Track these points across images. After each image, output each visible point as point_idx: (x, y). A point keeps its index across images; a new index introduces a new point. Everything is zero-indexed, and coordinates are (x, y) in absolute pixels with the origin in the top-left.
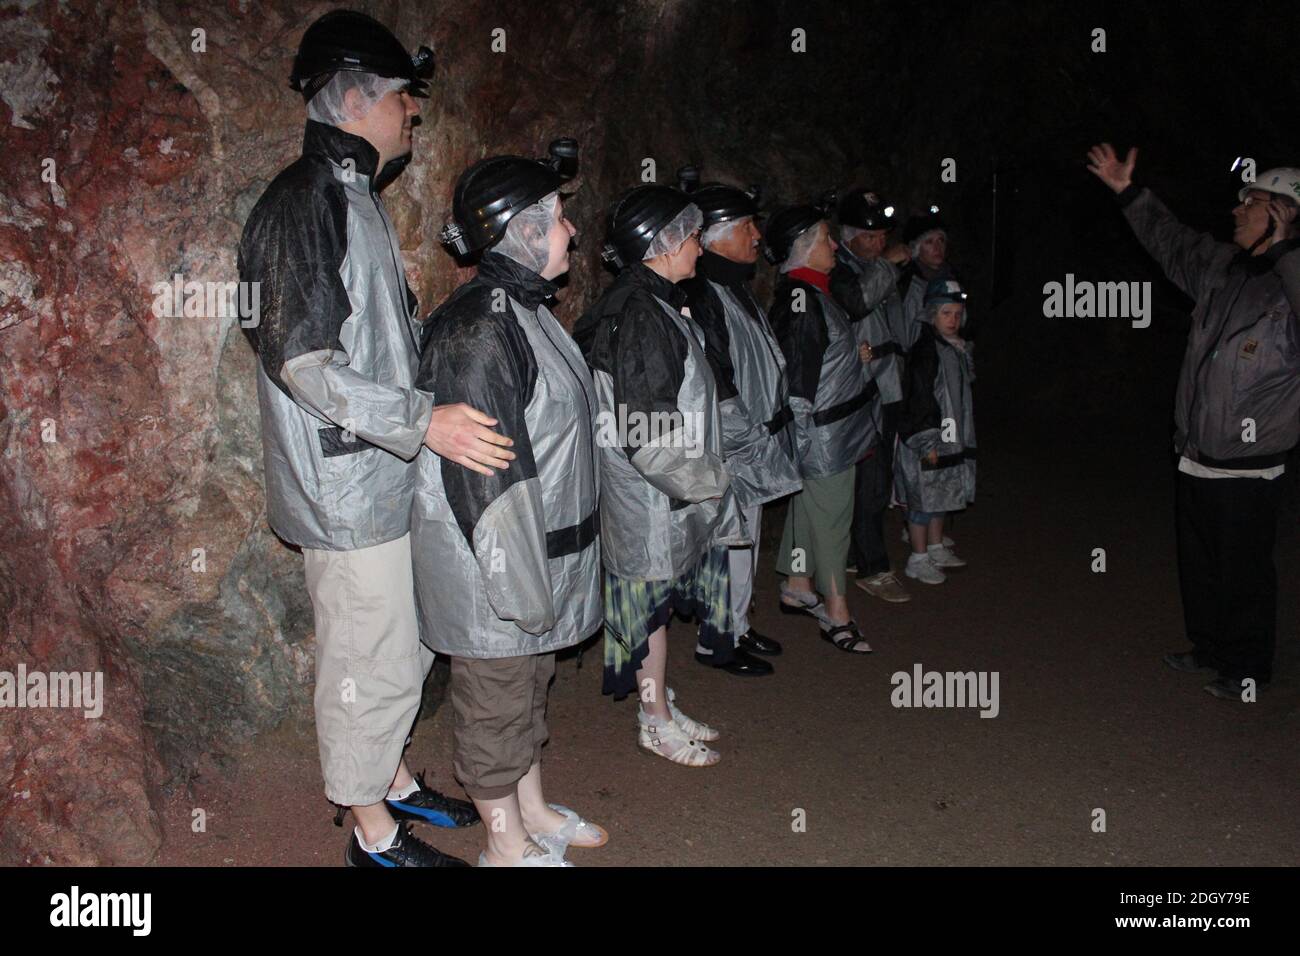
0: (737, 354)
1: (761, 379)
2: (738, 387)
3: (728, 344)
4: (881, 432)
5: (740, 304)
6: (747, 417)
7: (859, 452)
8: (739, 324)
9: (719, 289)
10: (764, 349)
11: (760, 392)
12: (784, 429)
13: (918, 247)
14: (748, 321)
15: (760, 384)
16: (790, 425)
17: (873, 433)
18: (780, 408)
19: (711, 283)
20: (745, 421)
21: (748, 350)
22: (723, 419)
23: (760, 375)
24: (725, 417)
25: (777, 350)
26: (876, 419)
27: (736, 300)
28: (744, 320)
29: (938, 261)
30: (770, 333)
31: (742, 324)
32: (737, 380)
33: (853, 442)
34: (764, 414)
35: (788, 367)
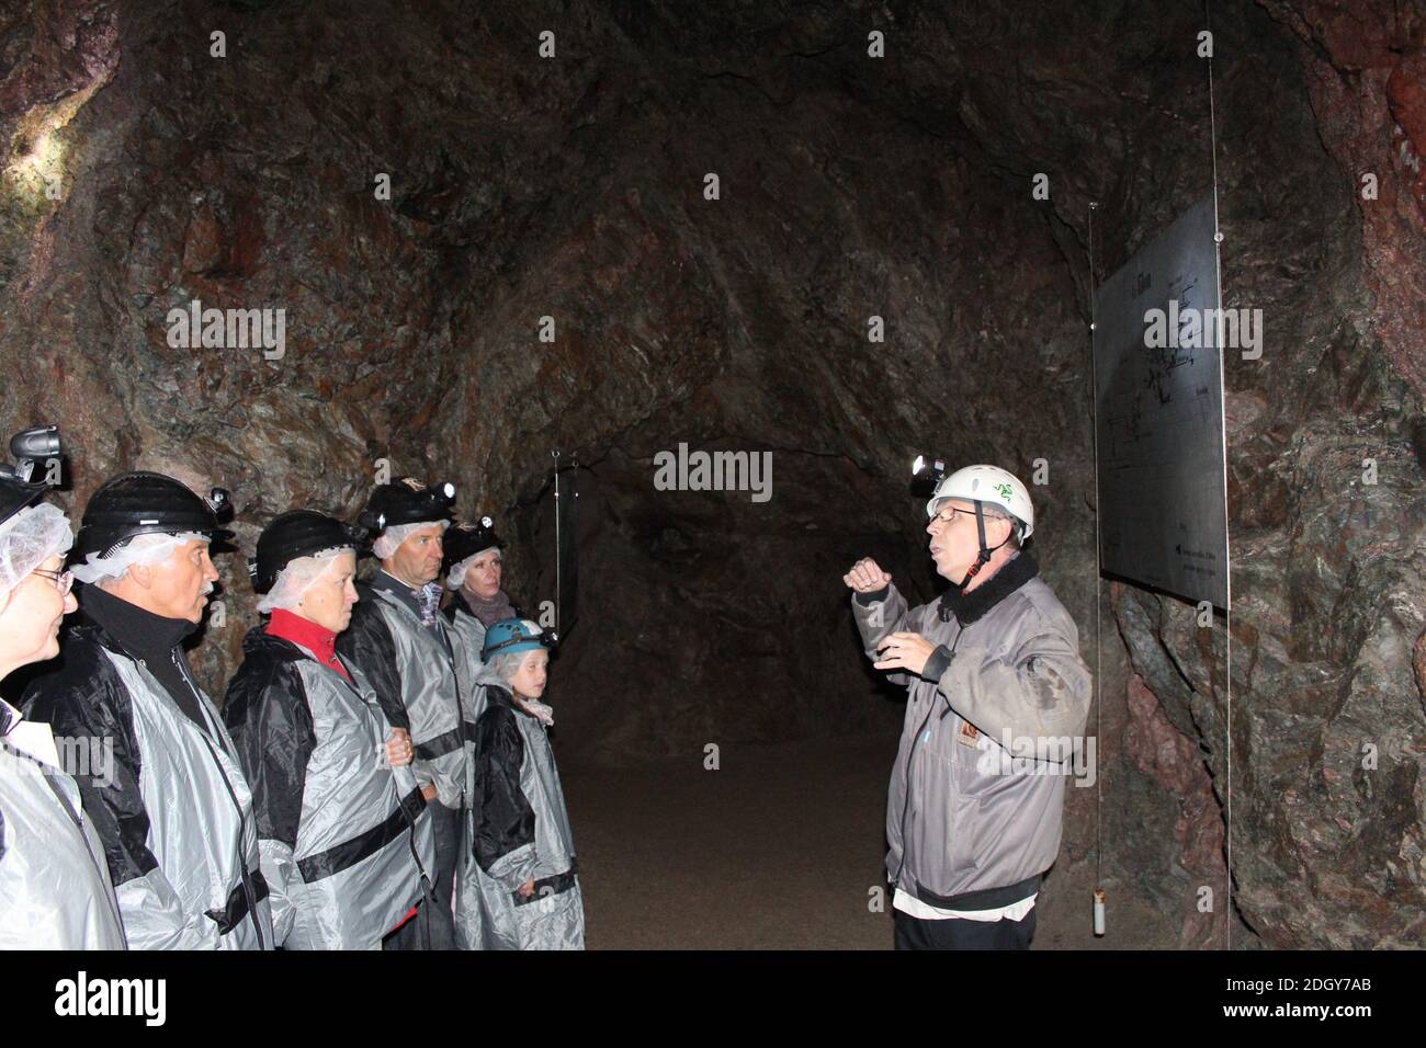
0: (155, 788)
1: (204, 831)
2: (157, 854)
3: (137, 770)
4: (429, 876)
5: (165, 693)
6: (175, 907)
7: (389, 917)
8: (162, 730)
9: (122, 665)
10: (211, 778)
11: (201, 854)
12: (249, 916)
13: (463, 572)
14: (179, 723)
15: (202, 840)
16: (260, 906)
17: (416, 879)
18: (240, 880)
19: (110, 654)
20: (171, 916)
21: (180, 778)
22: (124, 919)
23: (202, 822)
24: (129, 914)
25: (234, 772)
26: (420, 856)
27: (158, 687)
28: (172, 724)
29: (493, 592)
30: (223, 746)
31: (167, 729)
32: (154, 842)
33: (379, 899)
34: (207, 898)
35: (255, 803)
